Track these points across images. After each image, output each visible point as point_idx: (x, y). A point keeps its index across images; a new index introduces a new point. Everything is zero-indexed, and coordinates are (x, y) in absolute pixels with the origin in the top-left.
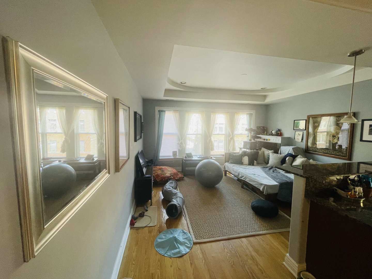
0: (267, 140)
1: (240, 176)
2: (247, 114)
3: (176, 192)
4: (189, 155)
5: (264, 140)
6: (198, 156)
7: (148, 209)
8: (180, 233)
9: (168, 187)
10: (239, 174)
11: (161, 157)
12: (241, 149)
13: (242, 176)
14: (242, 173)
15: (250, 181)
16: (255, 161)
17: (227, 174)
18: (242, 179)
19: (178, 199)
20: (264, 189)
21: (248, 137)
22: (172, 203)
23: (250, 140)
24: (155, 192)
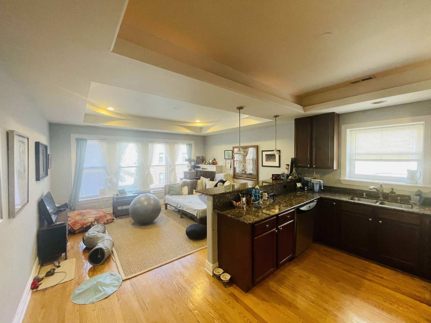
0: (205, 169)
1: (179, 206)
2: (187, 144)
3: (102, 236)
4: (122, 192)
5: (203, 169)
6: (134, 192)
7: (60, 265)
8: (107, 276)
9: (91, 232)
10: (178, 204)
11: (81, 199)
12: (182, 179)
13: (180, 206)
14: (180, 203)
15: (187, 209)
16: (194, 190)
17: (168, 208)
18: (180, 209)
19: (105, 242)
20: (197, 214)
21: (188, 167)
22: (97, 247)
23: (190, 170)
24: (72, 243)
